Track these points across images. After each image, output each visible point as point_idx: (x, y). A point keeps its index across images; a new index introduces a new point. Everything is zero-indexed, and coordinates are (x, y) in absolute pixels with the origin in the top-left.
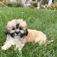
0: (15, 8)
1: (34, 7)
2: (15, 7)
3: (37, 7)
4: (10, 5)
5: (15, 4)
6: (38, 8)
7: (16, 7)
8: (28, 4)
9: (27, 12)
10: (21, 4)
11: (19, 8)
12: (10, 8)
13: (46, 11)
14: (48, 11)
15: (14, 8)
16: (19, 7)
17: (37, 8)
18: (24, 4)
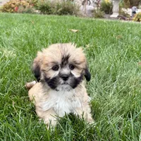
0: (57, 16)
1: (103, 13)
2: (58, 13)
3: (112, 14)
5: (58, 7)
6: (115, 15)
7: (61, 14)
8: (90, 6)
9: (86, 29)
10: (73, 8)
11: (68, 17)
16: (66, 14)
18: (79, 7)
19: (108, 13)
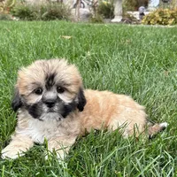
0: (41, 22)
1: (102, 17)
2: (42, 19)
3: (113, 18)
4: (25, 14)
5: (43, 10)
6: (117, 19)
7: (46, 20)
8: (85, 9)
9: (82, 34)
10: (62, 10)
11: (56, 22)
12: (26, 24)
13: (143, 30)
14: (148, 29)
15: (39, 25)
16: (54, 19)
17: (113, 20)
18: (70, 10)
19: (108, 18)
